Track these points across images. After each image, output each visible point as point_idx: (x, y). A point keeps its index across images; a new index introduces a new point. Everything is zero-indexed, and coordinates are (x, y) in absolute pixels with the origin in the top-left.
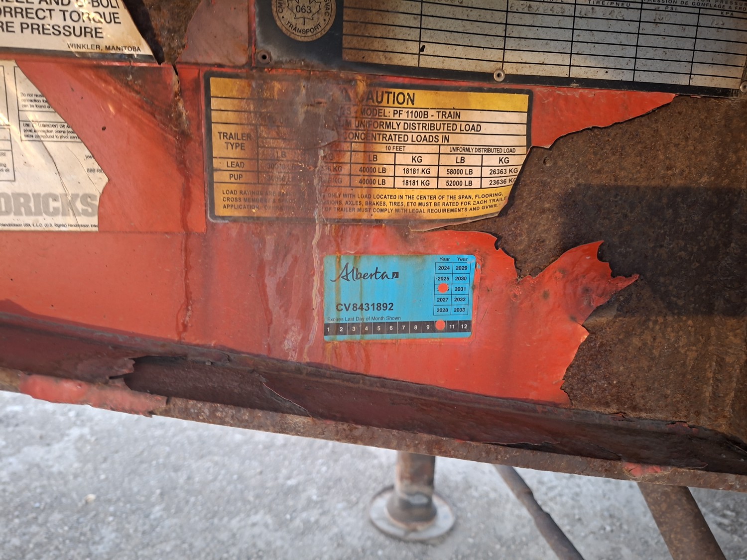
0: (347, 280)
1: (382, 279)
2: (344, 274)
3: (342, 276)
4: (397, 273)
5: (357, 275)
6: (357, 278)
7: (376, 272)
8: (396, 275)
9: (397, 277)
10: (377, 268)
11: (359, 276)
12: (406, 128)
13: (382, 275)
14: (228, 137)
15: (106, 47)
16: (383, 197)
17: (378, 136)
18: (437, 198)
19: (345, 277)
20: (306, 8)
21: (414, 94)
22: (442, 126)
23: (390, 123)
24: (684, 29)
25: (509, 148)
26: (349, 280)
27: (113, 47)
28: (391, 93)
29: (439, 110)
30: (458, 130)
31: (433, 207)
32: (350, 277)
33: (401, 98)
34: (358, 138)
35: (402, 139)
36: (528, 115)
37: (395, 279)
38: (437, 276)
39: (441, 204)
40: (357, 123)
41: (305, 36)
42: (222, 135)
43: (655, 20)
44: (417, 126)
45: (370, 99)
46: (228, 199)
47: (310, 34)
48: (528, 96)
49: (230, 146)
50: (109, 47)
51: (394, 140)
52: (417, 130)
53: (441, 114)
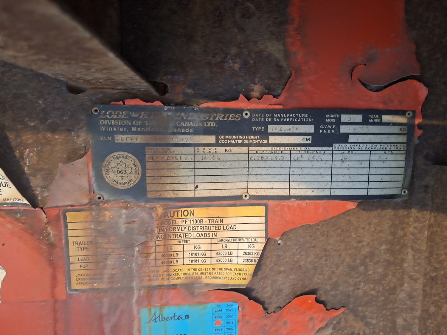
0: (156, 321)
1: (179, 319)
2: (154, 318)
3: (152, 319)
4: (188, 316)
5: (162, 319)
6: (162, 320)
7: (175, 316)
8: (187, 317)
9: (188, 318)
10: (175, 314)
11: (163, 319)
12: (190, 229)
13: (178, 317)
14: (79, 244)
15: (4, 199)
16: (177, 270)
17: (172, 235)
18: (211, 269)
19: (154, 320)
20: (123, 172)
21: (194, 210)
22: (212, 227)
23: (180, 227)
24: (361, 163)
25: (255, 238)
26: (157, 322)
27: (8, 199)
28: (180, 211)
29: (209, 219)
30: (222, 229)
31: (208, 275)
32: (157, 319)
33: (186, 213)
34: (160, 238)
35: (188, 236)
36: (265, 218)
37: (187, 320)
38: (214, 316)
39: (214, 273)
40: (158, 230)
41: (123, 186)
42: (75, 243)
43: (342, 159)
44: (197, 228)
45: (166, 216)
46: (79, 279)
47: (126, 185)
48: (264, 207)
49: (80, 249)
50: (6, 199)
51: (182, 237)
52: (197, 230)
53: (211, 221)
